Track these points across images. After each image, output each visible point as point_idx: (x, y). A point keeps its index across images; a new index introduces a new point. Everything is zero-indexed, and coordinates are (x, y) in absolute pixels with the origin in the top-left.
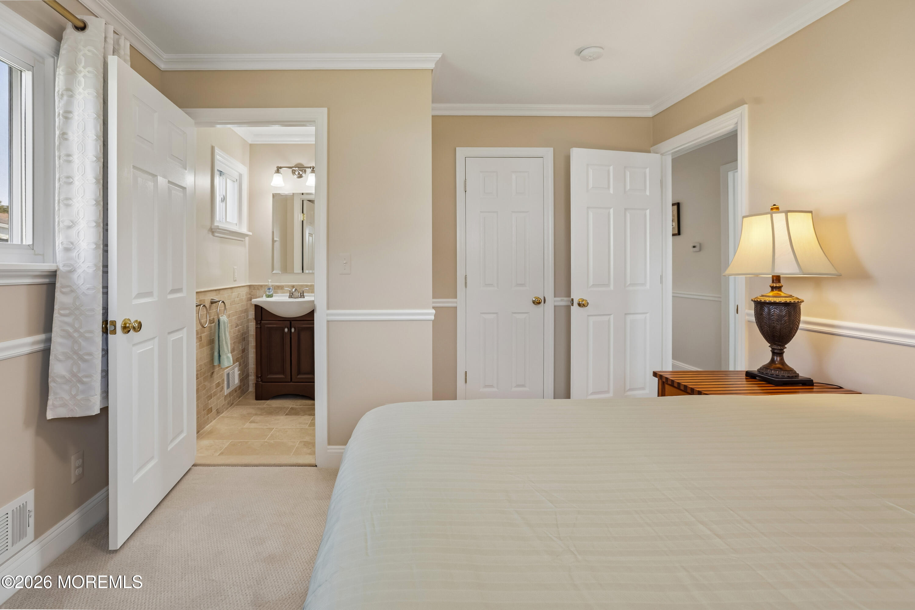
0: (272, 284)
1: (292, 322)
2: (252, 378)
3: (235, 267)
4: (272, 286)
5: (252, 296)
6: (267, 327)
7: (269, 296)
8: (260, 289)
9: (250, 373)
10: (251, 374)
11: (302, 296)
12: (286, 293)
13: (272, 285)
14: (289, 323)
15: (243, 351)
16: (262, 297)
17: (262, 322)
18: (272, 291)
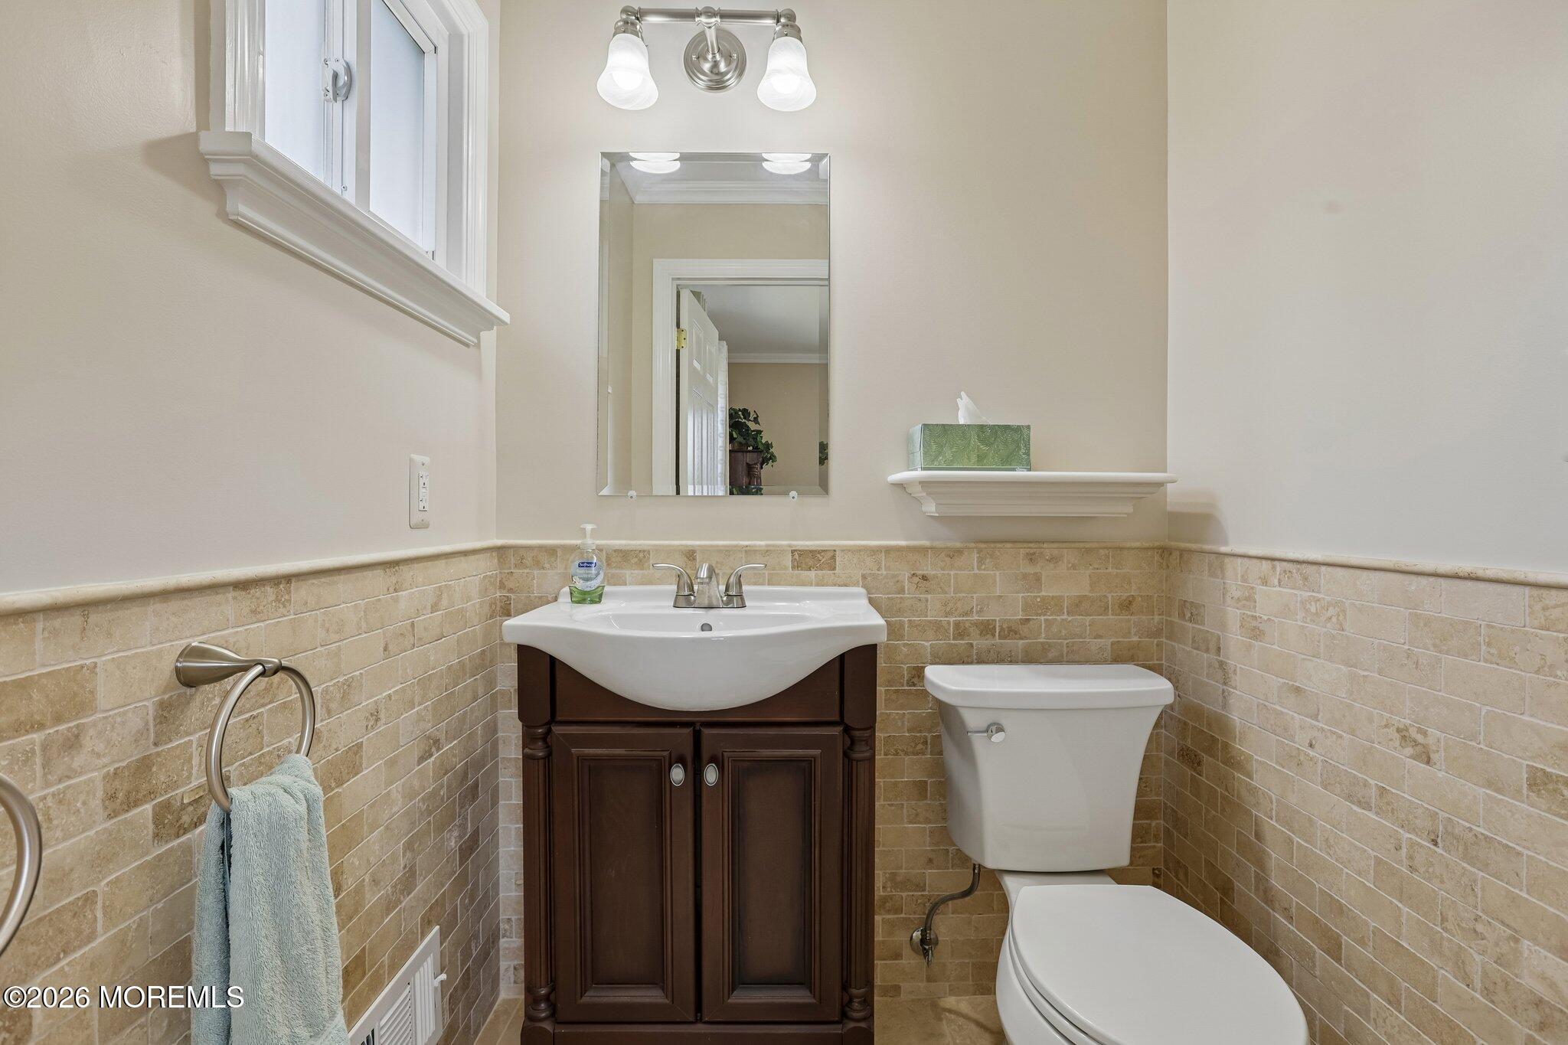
0: (598, 542)
1: (707, 732)
2: (513, 945)
3: (418, 458)
4: (600, 549)
5: (513, 596)
6: (582, 759)
7: (584, 598)
8: (547, 566)
9: (502, 926)
10: (507, 927)
11: (734, 598)
12: (660, 582)
13: (597, 546)
14: (690, 740)
15: (469, 848)
16: (556, 599)
17: (557, 730)
18: (597, 575)
